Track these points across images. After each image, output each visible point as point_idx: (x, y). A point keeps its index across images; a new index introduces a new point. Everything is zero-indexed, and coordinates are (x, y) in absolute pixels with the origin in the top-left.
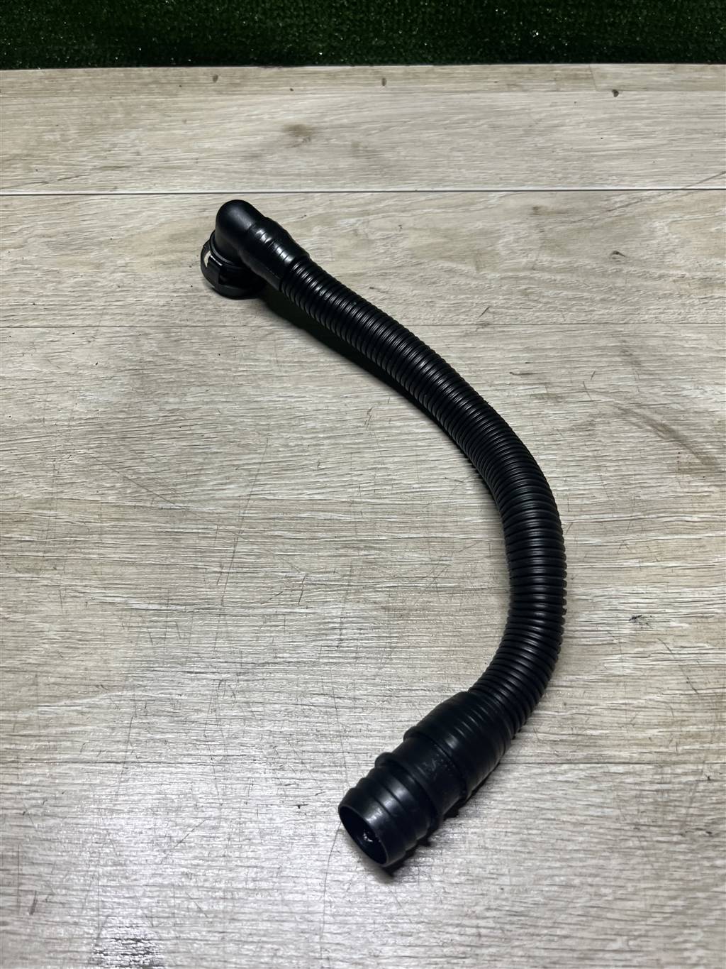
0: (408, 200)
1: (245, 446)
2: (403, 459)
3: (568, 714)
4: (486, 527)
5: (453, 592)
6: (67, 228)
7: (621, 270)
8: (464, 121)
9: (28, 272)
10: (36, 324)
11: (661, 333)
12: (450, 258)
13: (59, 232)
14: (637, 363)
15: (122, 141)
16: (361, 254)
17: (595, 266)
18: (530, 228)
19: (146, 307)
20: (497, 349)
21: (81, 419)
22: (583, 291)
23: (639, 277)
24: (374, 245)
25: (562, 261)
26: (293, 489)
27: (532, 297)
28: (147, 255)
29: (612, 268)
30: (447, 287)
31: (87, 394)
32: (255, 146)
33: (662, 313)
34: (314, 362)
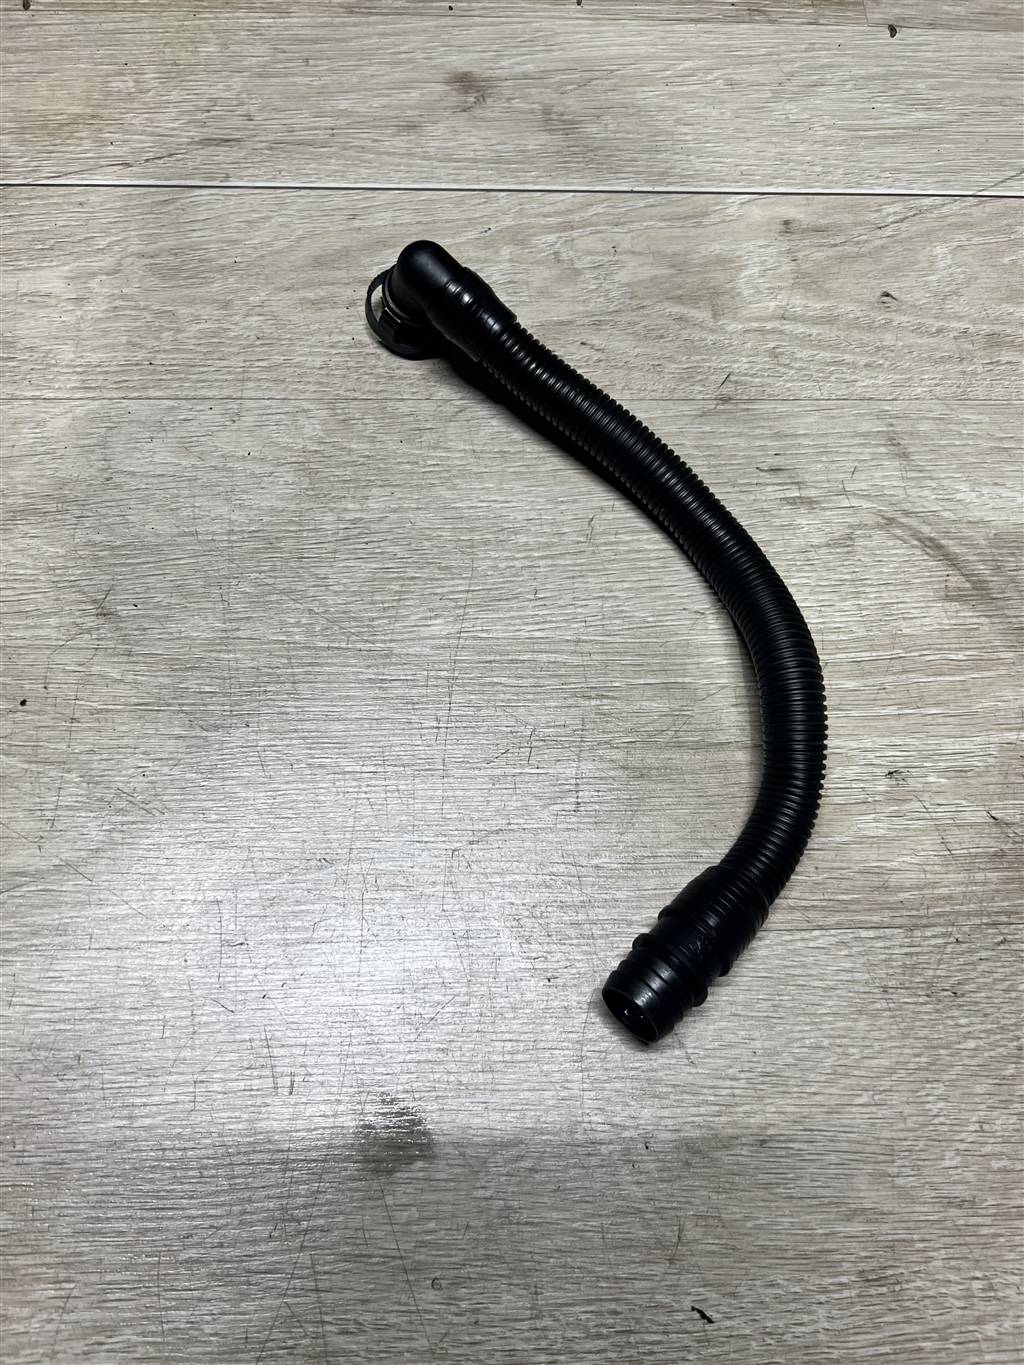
0: (622, 205)
1: (448, 568)
2: (635, 585)
3: (819, 878)
4: (733, 670)
5: (697, 747)
6: (171, 243)
7: (892, 321)
8: (693, 72)
9: (133, 313)
10: (159, 394)
11: (935, 414)
12: (679, 300)
13: (162, 250)
14: (905, 456)
15: (222, 95)
16: (567, 291)
17: (859, 314)
18: (780, 252)
19: (299, 371)
20: (740, 435)
21: (242, 532)
22: (844, 352)
23: (913, 331)
24: (581, 278)
25: (818, 306)
26: (509, 624)
27: (784, 360)
28: (287, 290)
29: (880, 317)
30: (678, 343)
31: (245, 496)
32: (411, 108)
33: (937, 385)
34: (519, 452)
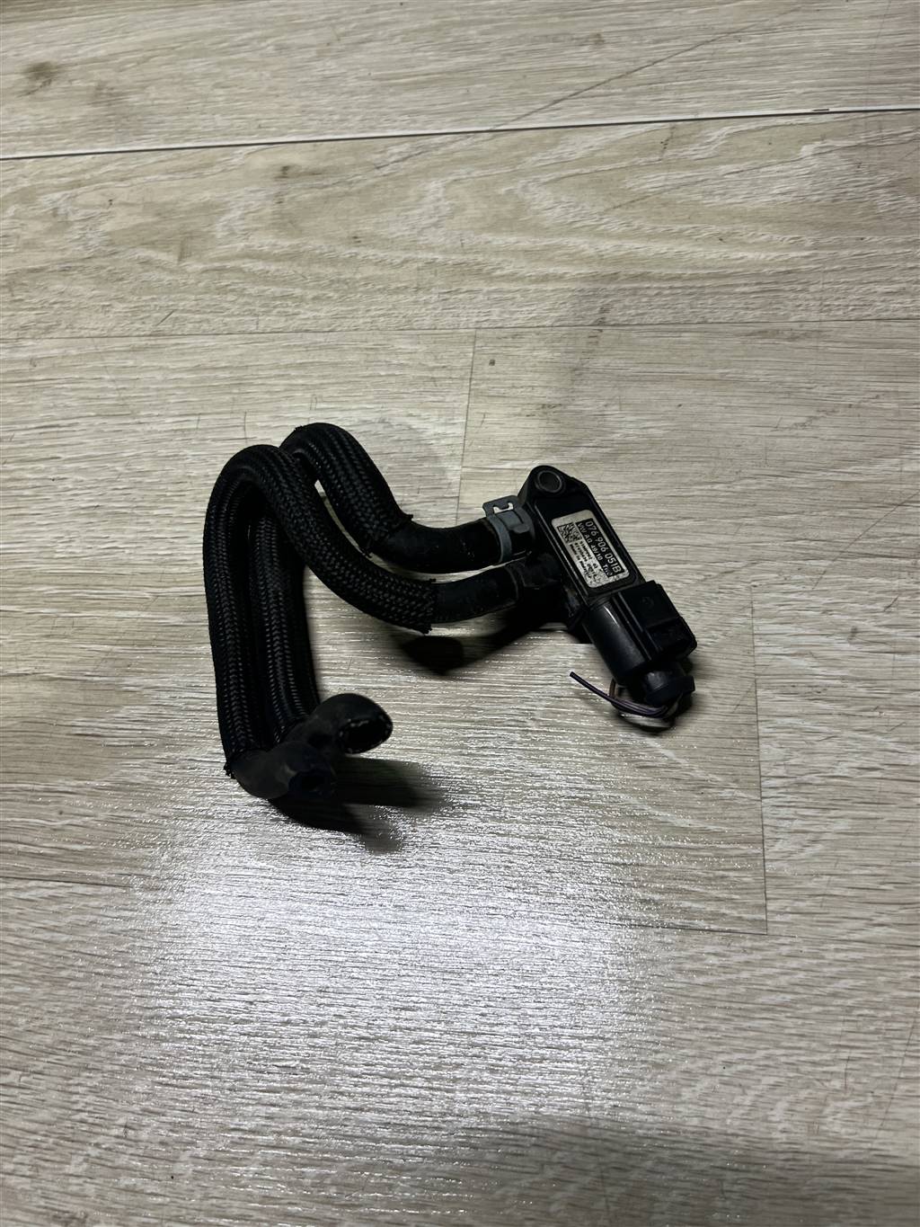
12: (152, 245)
16: (50, 241)
17: (326, 249)
18: (268, 197)
20: (161, 368)
22: (297, 286)
23: (376, 264)
24: (69, 230)
25: (288, 243)
29: (345, 252)
30: (134, 285)
